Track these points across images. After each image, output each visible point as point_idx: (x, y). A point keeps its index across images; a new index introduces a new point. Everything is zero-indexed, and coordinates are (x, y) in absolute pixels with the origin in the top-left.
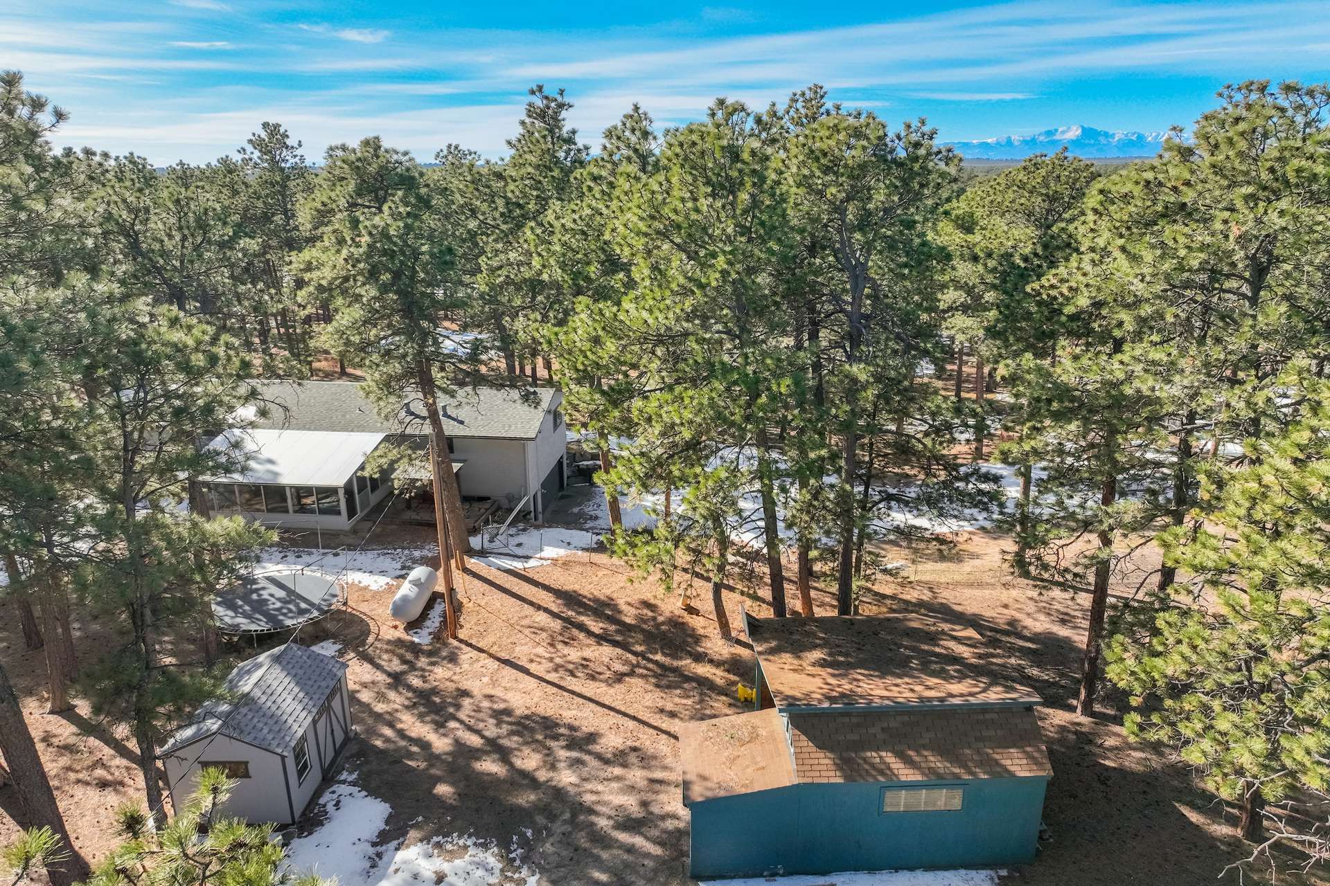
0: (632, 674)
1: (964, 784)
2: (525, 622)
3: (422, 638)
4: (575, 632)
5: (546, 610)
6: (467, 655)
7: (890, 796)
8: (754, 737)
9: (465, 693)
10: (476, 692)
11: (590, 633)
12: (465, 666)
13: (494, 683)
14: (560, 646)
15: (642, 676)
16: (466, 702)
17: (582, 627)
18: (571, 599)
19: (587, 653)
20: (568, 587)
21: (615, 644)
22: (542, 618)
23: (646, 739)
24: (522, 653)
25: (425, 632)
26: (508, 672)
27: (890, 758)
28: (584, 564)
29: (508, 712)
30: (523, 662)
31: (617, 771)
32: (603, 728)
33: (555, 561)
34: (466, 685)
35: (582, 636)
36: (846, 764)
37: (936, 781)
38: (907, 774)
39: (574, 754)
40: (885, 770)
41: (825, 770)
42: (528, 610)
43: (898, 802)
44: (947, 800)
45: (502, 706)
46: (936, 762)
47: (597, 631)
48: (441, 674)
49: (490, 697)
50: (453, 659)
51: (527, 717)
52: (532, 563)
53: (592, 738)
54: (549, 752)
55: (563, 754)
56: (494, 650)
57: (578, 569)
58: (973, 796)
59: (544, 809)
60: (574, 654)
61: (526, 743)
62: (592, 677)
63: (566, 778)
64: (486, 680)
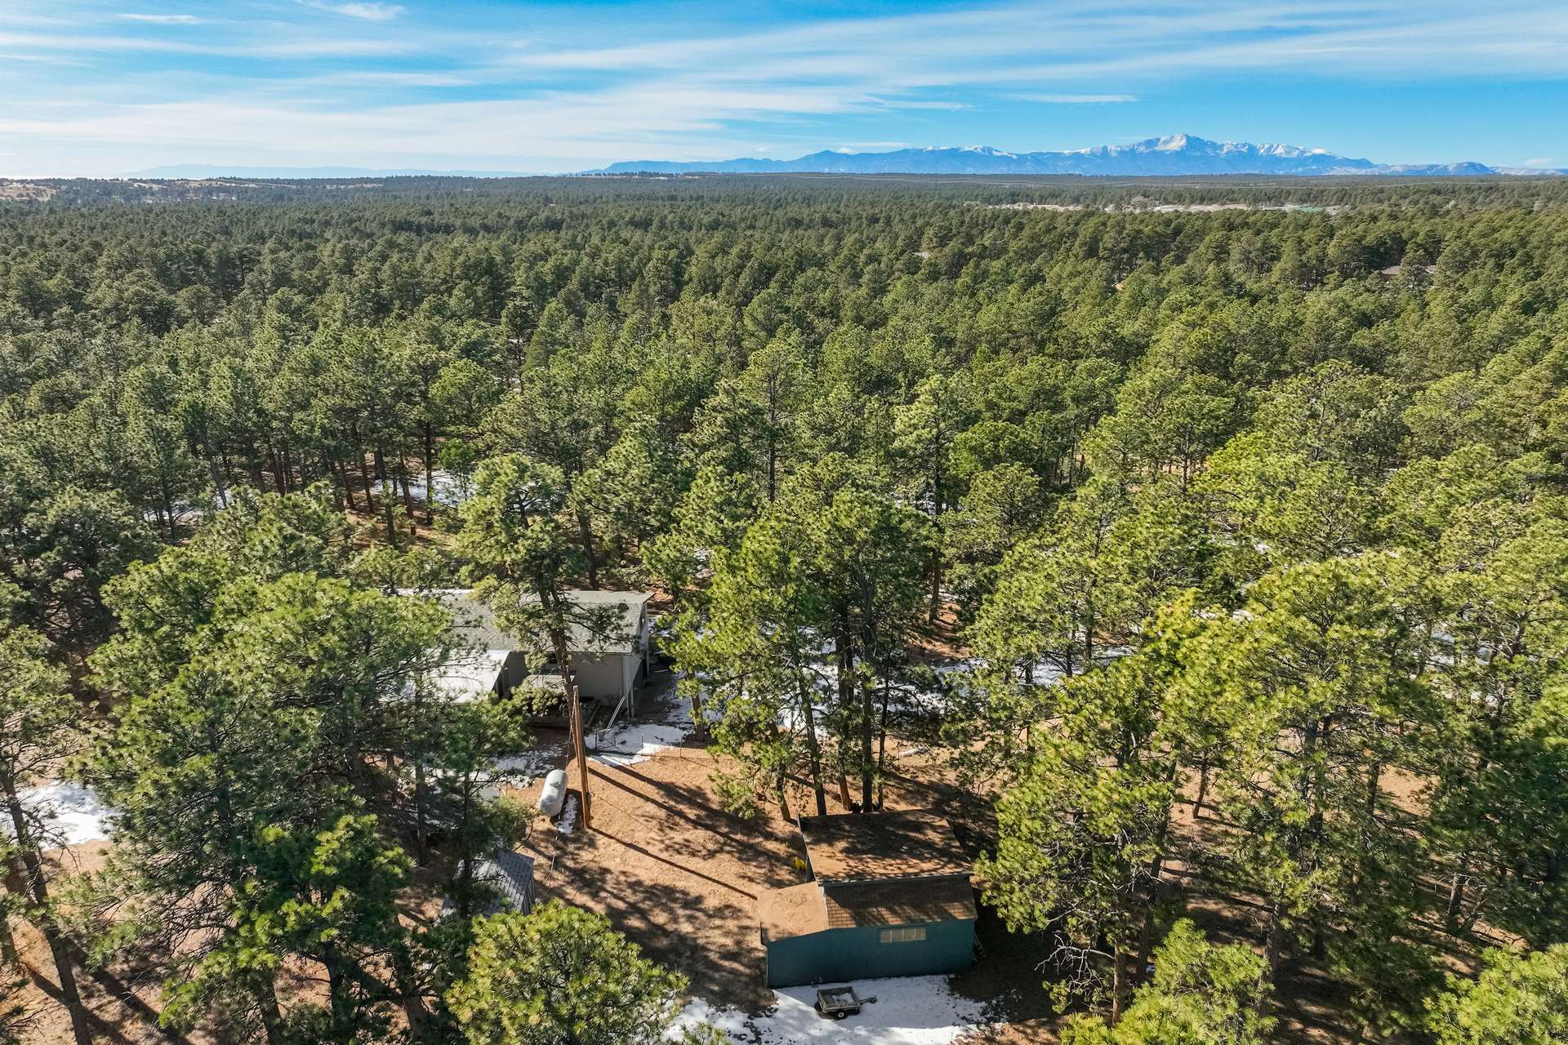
0: (721, 851)
1: (926, 925)
2: (639, 812)
3: (565, 829)
4: (677, 819)
5: (653, 801)
6: (601, 841)
7: (883, 934)
8: (804, 901)
9: (606, 871)
10: (612, 869)
11: (688, 820)
12: (602, 850)
13: (624, 862)
14: (667, 831)
15: (729, 852)
16: (608, 877)
17: (681, 815)
18: (669, 789)
19: (687, 836)
20: (666, 780)
21: (707, 827)
22: (651, 808)
23: (735, 899)
24: (640, 837)
25: (566, 823)
26: (632, 852)
27: (883, 911)
28: (676, 759)
29: (639, 883)
30: (642, 845)
31: (718, 922)
32: (705, 893)
33: (653, 756)
34: (605, 864)
35: (682, 822)
36: (858, 917)
37: (911, 923)
38: (894, 921)
39: (688, 912)
40: (880, 919)
41: (846, 920)
42: (639, 801)
43: (889, 937)
44: (917, 935)
45: (633, 879)
46: (909, 911)
47: (692, 817)
48: (586, 856)
49: (624, 873)
50: (592, 844)
51: (653, 887)
52: (636, 759)
53: (699, 899)
54: (671, 911)
55: (681, 912)
56: (619, 836)
57: (673, 763)
58: (932, 932)
59: (673, 949)
60: (678, 837)
61: (656, 906)
62: (693, 854)
63: (686, 928)
64: (618, 860)
